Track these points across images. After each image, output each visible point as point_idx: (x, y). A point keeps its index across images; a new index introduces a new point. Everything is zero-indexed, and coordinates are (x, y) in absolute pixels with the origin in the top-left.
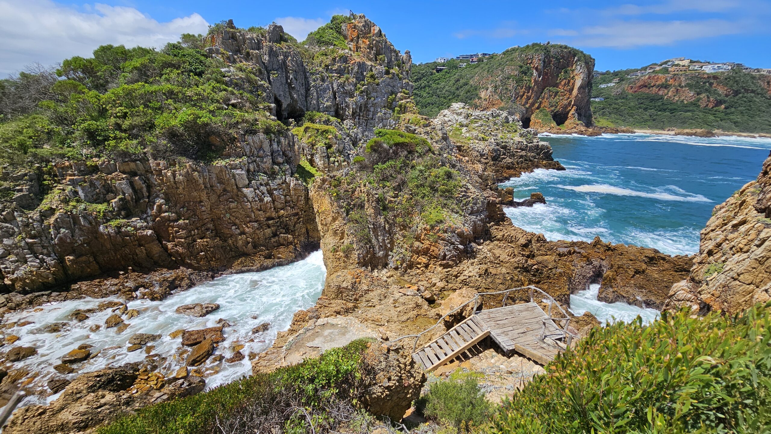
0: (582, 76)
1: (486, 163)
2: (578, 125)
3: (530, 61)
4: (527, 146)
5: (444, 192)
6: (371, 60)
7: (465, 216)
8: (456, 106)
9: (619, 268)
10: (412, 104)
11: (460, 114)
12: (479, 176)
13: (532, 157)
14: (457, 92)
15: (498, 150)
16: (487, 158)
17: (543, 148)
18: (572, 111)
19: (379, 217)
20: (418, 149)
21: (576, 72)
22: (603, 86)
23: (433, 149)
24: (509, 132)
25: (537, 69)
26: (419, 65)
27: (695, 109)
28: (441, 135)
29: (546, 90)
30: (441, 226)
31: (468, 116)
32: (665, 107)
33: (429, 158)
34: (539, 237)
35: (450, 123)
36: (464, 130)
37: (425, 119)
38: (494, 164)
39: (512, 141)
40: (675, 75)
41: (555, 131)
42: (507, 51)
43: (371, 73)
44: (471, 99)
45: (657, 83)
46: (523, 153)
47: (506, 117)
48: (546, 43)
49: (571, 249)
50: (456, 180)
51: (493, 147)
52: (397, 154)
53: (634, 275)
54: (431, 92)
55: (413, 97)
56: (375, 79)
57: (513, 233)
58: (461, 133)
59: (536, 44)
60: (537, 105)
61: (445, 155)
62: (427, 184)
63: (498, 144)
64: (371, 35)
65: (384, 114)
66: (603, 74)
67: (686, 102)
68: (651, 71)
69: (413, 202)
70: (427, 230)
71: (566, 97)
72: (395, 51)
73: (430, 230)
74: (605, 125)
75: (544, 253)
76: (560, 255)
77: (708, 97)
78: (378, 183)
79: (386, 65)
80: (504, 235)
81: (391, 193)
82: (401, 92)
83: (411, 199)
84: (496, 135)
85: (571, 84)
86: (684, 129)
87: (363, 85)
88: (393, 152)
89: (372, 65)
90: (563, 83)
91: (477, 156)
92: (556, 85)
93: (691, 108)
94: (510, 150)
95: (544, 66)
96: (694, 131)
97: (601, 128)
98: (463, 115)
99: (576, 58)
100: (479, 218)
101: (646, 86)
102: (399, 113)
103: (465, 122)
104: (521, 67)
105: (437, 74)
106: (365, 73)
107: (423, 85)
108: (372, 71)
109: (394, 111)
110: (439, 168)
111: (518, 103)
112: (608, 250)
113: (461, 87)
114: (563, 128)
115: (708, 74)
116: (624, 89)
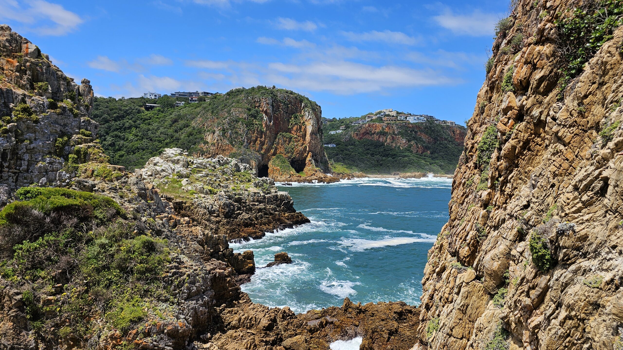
0: (311, 122)
1: (218, 222)
2: (316, 171)
3: (258, 105)
4: (265, 198)
5: (143, 273)
6: (23, 87)
7: (179, 304)
8: (171, 152)
9: (373, 333)
10: (96, 150)
11: (178, 162)
12: (198, 242)
13: (273, 209)
14: (176, 135)
15: (231, 204)
16: (218, 216)
17: (283, 198)
18: (309, 158)
19: (24, 333)
20: (97, 213)
21: (305, 118)
22: (332, 133)
23: (123, 211)
24: (241, 181)
25: (266, 113)
26: (120, 100)
27: (409, 154)
28: (136, 191)
29: (279, 136)
30: (140, 327)
31: (187, 165)
32: (387, 153)
33: (116, 225)
34: (285, 312)
35: (164, 174)
36: (184, 181)
37: (120, 169)
38: (228, 223)
39: (246, 193)
40: (388, 124)
41: (296, 178)
42: (232, 92)
43: (23, 105)
44: (195, 144)
45: (377, 131)
46: (262, 206)
47: (236, 164)
48: (272, 87)
49: (322, 319)
50: (161, 252)
51: (224, 201)
52: (60, 223)
53: (389, 338)
54: (140, 134)
55: (98, 141)
56: (30, 114)
57: (252, 313)
58: (181, 186)
59: (262, 87)
60: (272, 151)
61: (144, 219)
62: (114, 264)
63: (230, 197)
64: (22, 53)
65: (49, 163)
66: (330, 121)
67: (402, 148)
68: (369, 119)
69: (90, 297)
70: (116, 339)
71: (300, 143)
72: (65, 79)
73: (121, 338)
74: (341, 171)
75: (293, 332)
76: (312, 331)
77: (417, 144)
78: (22, 274)
79: (50, 95)
80: (240, 319)
81: (49, 288)
82: (78, 133)
83: (87, 292)
84: (227, 187)
85: (302, 130)
86: (406, 173)
87: (9, 122)
88: (52, 222)
89: (25, 95)
90: (295, 128)
91: (205, 214)
92: (289, 131)
93: (407, 154)
94: (245, 203)
95: (273, 110)
96: (413, 175)
97: (339, 174)
98: (181, 163)
99: (303, 105)
100: (200, 302)
101: (368, 133)
102: (75, 161)
103: (185, 171)
104: (249, 110)
105: (146, 112)
106: (11, 105)
107: (127, 125)
108: (25, 102)
109: (67, 159)
110: (133, 238)
111: (252, 149)
112: (359, 313)
113: (181, 129)
114: (303, 175)
115: (412, 124)
116: (351, 135)
